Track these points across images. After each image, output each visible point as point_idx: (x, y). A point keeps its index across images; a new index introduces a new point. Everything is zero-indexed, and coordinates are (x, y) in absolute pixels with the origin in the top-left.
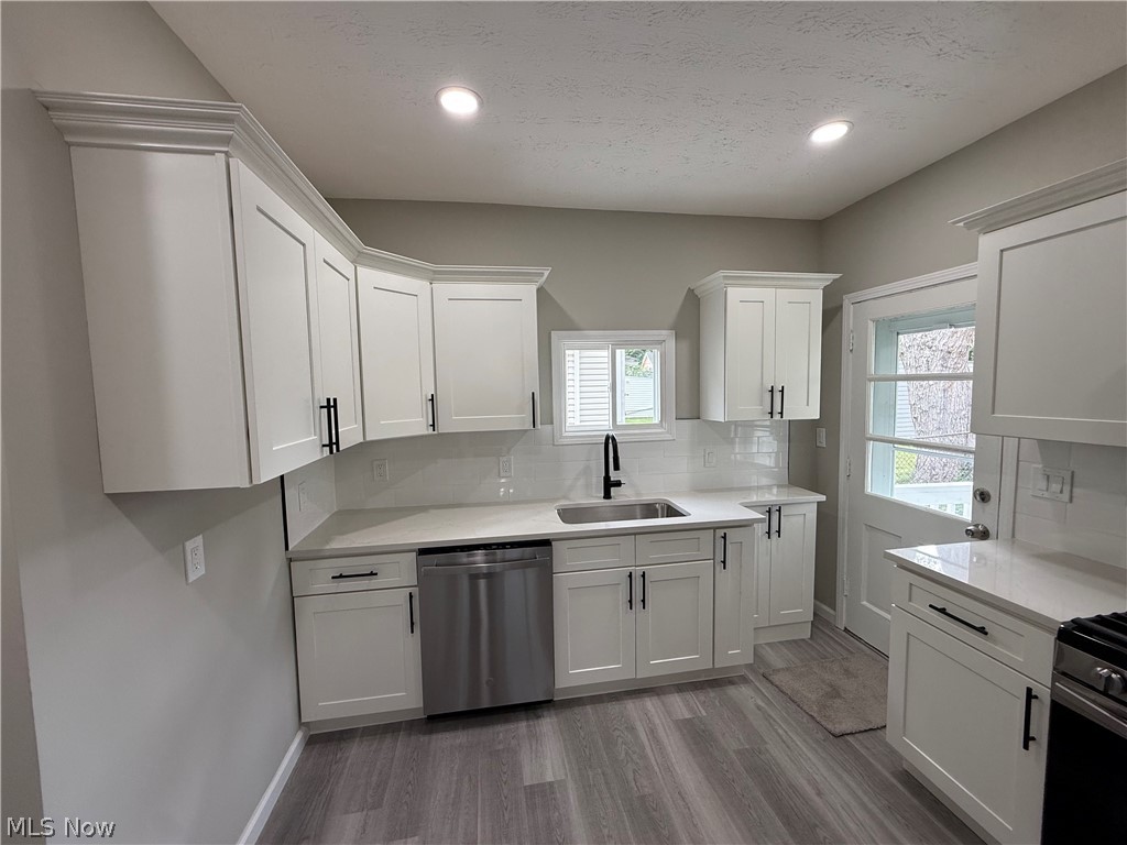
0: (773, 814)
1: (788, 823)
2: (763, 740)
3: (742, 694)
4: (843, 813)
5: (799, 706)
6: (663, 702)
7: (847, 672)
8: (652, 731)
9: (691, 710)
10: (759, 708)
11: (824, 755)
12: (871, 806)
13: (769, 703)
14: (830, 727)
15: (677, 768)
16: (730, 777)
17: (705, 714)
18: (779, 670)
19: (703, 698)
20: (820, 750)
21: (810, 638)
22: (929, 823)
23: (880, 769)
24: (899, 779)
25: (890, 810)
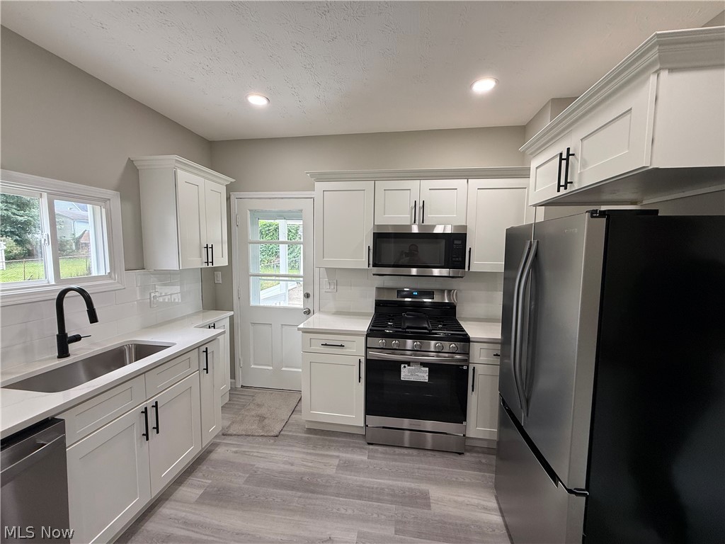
0: (284, 492)
1: (293, 488)
2: (252, 465)
3: (220, 453)
4: (304, 463)
5: (252, 436)
6: (175, 500)
7: (259, 406)
8: (185, 523)
9: (199, 487)
10: (236, 452)
11: (280, 448)
12: (309, 451)
13: (238, 446)
14: (272, 434)
15: (223, 524)
16: (253, 497)
17: (210, 481)
18: (229, 427)
19: (201, 474)
20: (277, 447)
21: (230, 400)
22: (326, 440)
23: (300, 435)
24: (308, 434)
25: (315, 447)
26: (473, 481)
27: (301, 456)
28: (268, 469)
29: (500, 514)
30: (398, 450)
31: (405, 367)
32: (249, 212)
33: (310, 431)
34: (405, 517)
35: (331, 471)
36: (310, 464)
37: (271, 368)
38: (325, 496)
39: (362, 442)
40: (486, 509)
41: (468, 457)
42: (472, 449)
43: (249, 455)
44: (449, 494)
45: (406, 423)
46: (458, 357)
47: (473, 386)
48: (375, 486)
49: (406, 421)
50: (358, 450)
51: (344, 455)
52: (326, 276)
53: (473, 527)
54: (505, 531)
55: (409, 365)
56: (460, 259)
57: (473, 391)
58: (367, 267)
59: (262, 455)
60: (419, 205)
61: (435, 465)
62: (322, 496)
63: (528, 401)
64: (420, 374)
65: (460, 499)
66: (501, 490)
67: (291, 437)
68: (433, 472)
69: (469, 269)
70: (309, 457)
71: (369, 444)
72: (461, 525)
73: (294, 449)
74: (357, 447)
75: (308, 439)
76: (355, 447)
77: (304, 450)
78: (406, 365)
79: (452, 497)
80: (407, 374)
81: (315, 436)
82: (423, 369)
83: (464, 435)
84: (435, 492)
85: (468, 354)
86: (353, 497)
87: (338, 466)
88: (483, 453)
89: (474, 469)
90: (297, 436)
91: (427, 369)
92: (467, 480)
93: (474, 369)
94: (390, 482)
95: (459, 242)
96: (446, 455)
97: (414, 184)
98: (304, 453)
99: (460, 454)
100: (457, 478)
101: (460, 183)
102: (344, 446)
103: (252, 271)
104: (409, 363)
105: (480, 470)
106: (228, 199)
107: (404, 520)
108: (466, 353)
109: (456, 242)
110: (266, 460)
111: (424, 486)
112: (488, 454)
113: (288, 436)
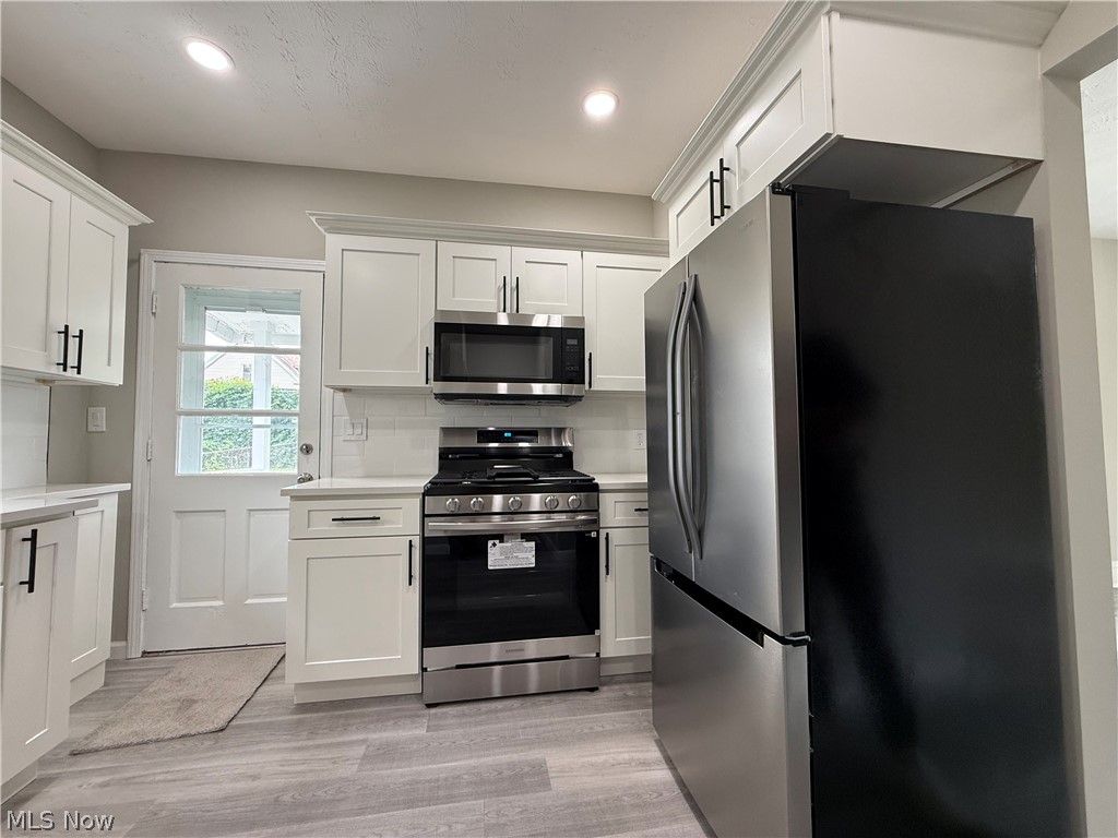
2: (147, 802)
4: (286, 768)
5: (158, 741)
7: (182, 681)
10: (104, 785)
11: (228, 751)
12: (298, 744)
13: (114, 769)
14: (210, 728)
18: (93, 734)
20: (220, 752)
21: (105, 685)
22: (340, 716)
23: (280, 718)
24: (302, 713)
25: (313, 733)
26: (618, 726)
27: (279, 757)
28: (190, 801)
29: (665, 766)
30: (484, 706)
31: (494, 545)
32: (182, 290)
33: (304, 708)
34: (504, 815)
35: (347, 770)
36: (302, 768)
37: (220, 603)
38: (333, 821)
39: (417, 706)
40: (645, 764)
41: (606, 693)
42: (612, 680)
43: (143, 783)
44: (580, 756)
45: (494, 650)
46: (582, 517)
47: (607, 566)
48: (443, 776)
49: (495, 646)
50: (408, 721)
51: (376, 736)
52: (346, 412)
53: (626, 798)
54: (677, 791)
55: (502, 541)
56: (577, 368)
57: (607, 573)
58: (423, 384)
59: (181, 775)
60: (511, 283)
61: (554, 715)
62: (324, 822)
63: (700, 533)
64: (521, 555)
65: (601, 759)
66: (664, 729)
67: (256, 727)
68: (550, 728)
69: (590, 386)
70: (297, 756)
71: (429, 706)
72: (606, 800)
73: (262, 747)
74: (406, 717)
75: (299, 723)
76: (400, 717)
77: (287, 745)
78: (497, 542)
79: (586, 759)
80: (499, 557)
81: (315, 715)
82: (526, 544)
83: (598, 655)
84: (555, 759)
85: (597, 511)
86: (395, 805)
87: (365, 757)
88: (629, 682)
89: (617, 709)
90: (271, 723)
91: (533, 544)
92: (609, 727)
93: (607, 538)
94: (473, 762)
95: (575, 342)
96: (571, 697)
97: (501, 252)
98: (286, 749)
99: (593, 690)
100: (591, 728)
101: (571, 256)
102: (377, 721)
103: (183, 405)
104: (500, 537)
105: (627, 708)
106: (134, 263)
107: (503, 820)
108: (594, 510)
109: (570, 342)
110: (193, 782)
111: (535, 754)
112: (637, 682)
113: (250, 725)
